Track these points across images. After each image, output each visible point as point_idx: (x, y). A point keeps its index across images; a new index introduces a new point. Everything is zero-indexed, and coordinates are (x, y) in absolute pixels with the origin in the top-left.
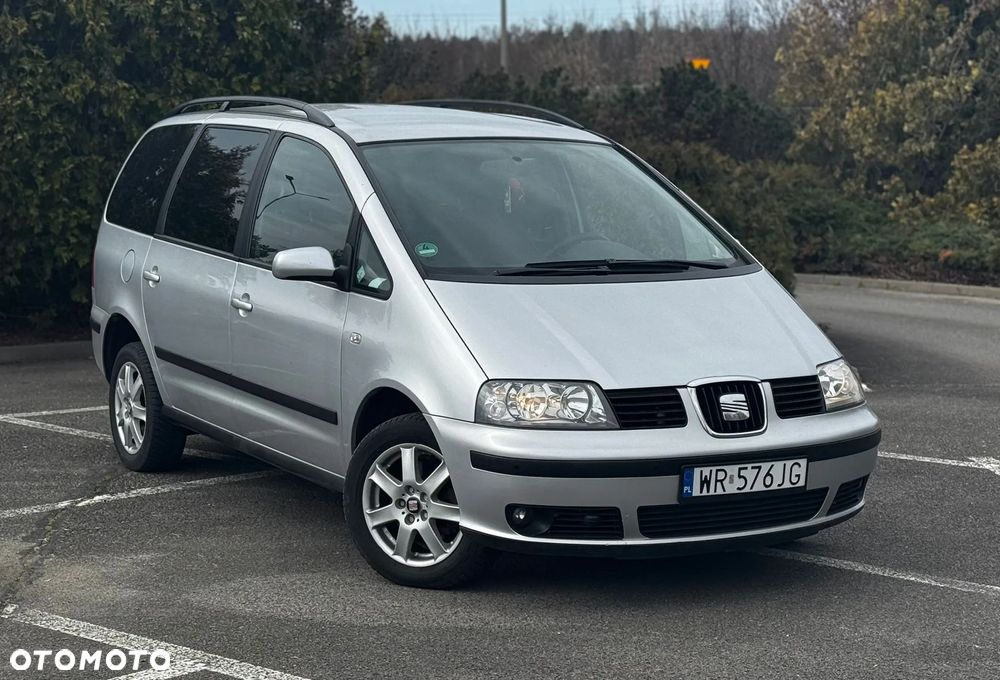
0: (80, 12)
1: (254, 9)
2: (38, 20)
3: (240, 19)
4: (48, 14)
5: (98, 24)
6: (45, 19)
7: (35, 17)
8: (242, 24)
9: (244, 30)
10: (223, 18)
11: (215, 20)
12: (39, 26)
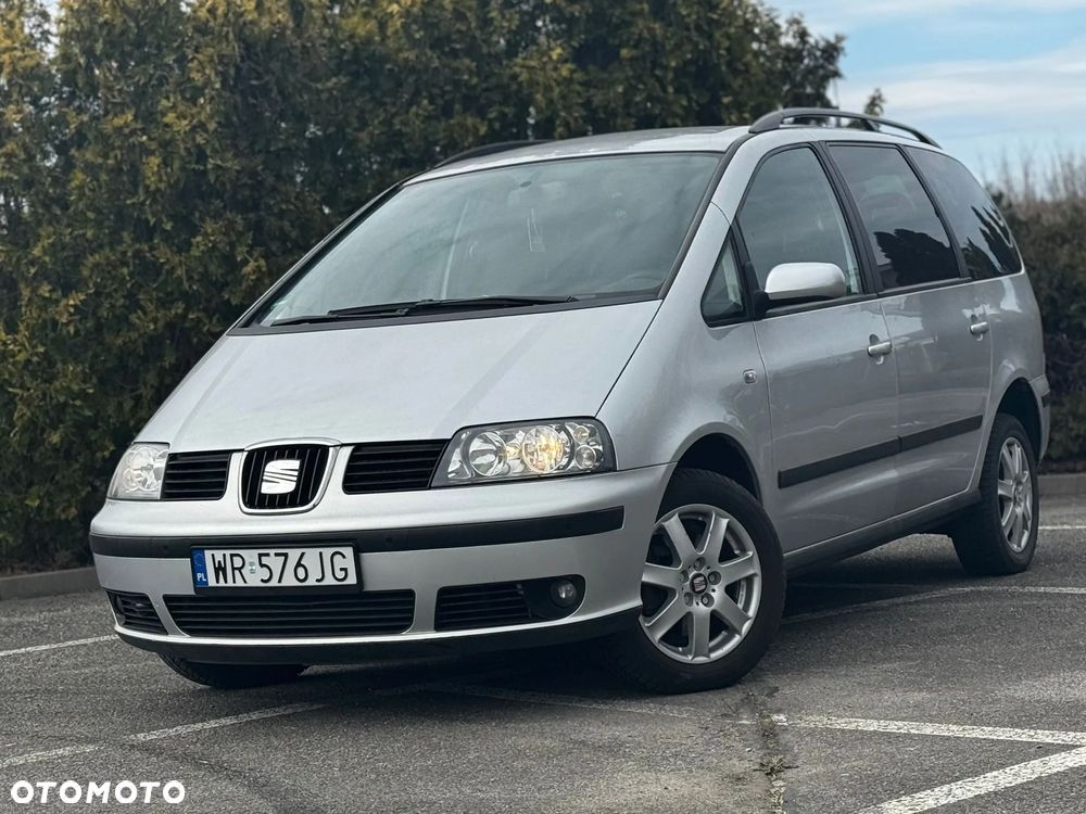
0: (551, 102)
1: (741, 87)
2: (496, 119)
3: (726, 100)
4: (507, 110)
5: (571, 114)
6: (503, 116)
7: (492, 116)
8: (727, 107)
9: (731, 114)
10: (704, 100)
11: (694, 105)
12: (497, 126)
